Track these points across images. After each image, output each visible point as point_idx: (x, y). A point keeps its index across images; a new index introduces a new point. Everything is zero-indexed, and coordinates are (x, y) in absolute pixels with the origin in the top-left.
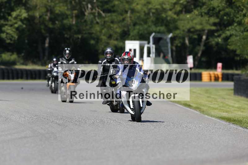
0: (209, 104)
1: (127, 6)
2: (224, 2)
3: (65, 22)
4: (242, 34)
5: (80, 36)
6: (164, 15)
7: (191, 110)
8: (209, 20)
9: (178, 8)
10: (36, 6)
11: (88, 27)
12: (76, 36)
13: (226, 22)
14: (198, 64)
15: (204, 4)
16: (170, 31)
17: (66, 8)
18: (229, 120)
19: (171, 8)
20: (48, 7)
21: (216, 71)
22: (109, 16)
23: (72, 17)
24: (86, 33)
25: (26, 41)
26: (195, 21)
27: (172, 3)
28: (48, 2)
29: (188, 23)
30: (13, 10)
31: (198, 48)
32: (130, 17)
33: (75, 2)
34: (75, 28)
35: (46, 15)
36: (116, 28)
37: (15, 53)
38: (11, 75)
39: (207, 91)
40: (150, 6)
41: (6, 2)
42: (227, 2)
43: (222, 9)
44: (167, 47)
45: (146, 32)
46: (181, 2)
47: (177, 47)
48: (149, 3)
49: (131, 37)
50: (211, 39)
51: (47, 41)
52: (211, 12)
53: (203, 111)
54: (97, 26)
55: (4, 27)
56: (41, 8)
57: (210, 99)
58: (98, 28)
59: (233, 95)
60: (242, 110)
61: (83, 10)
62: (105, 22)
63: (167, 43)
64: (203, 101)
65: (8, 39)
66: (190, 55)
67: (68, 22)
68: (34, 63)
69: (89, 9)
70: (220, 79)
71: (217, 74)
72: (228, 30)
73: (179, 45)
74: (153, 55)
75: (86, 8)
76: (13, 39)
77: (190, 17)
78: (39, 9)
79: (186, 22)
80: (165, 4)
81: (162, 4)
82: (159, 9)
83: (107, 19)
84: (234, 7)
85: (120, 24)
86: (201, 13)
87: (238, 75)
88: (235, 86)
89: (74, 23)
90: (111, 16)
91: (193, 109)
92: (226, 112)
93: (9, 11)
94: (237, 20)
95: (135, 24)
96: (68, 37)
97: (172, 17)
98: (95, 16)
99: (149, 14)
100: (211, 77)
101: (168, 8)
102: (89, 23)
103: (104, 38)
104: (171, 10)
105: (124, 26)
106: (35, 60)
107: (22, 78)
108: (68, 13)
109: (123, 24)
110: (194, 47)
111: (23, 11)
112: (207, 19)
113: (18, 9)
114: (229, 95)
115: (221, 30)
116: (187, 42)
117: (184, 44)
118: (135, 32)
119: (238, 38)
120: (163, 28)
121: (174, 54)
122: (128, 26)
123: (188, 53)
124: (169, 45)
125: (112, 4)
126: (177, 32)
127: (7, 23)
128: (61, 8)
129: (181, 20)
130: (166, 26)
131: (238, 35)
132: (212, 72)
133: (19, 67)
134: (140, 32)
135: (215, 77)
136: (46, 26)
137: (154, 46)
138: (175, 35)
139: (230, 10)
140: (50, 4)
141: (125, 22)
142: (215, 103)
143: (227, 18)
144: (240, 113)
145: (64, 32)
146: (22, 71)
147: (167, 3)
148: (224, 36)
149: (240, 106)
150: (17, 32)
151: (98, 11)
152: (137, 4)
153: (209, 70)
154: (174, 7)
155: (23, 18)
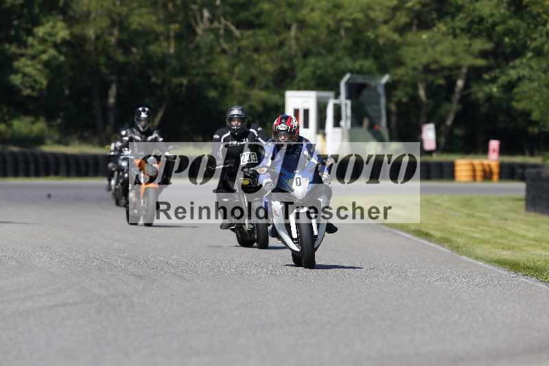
0: (470, 231)
1: (289, 14)
2: (505, 5)
3: (153, 48)
4: (543, 76)
5: (185, 81)
6: (370, 35)
7: (432, 244)
8: (470, 45)
9: (403, 19)
10: (88, 14)
11: (202, 61)
12: (176, 81)
13: (508, 50)
14: (448, 143)
15: (459, 9)
16: (383, 70)
17: (154, 18)
18: (515, 267)
19: (387, 17)
20: (114, 16)
21: (487, 158)
22: (249, 37)
23: (167, 38)
24: (197, 75)
25: (67, 92)
26: (439, 48)
27: (388, 7)
28: (114, 4)
29: (425, 51)
30: (37, 22)
31: (446, 106)
32: (297, 39)
33: (175, 6)
34: (174, 62)
35: (111, 34)
36: (266, 63)
37: (42, 119)
38: (32, 167)
39: (466, 203)
40: (340, 14)
41: (22, 6)
42: (510, 4)
43: (499, 20)
44: (378, 104)
45: (330, 71)
46: (409, 4)
47: (399, 104)
48: (338, 7)
49: (299, 83)
50: (475, 88)
51: (113, 91)
52: (475, 26)
53: (458, 248)
54: (223, 57)
55: (18, 60)
56: (98, 19)
57: (472, 220)
58: (224, 63)
59: (523, 210)
60: (544, 245)
61: (193, 22)
62: (239, 49)
63: (378, 96)
64: (458, 224)
65: (26, 88)
66: (428, 122)
67: (159, 49)
68: (84, 140)
69: (205, 20)
70: (496, 177)
71: (489, 166)
72: (514, 67)
73: (404, 100)
74: (346, 123)
75: (198, 18)
76: (38, 87)
77: (430, 39)
78: (95, 19)
79: (420, 49)
80: (373, 9)
81: (366, 9)
82: (360, 20)
83: (244, 43)
84: (526, 16)
85: (274, 55)
86: (454, 29)
87: (535, 166)
88: (528, 190)
89: (172, 50)
90: (254, 35)
91: (435, 242)
92: (509, 249)
93: (29, 26)
94: (534, 44)
95: (306, 55)
96: (159, 82)
97: (388, 39)
98: (218, 36)
99: (337, 31)
100: (474, 171)
101: (380, 19)
102: (205, 51)
103: (238, 84)
104: (386, 22)
105: (283, 59)
106: (86, 134)
107: (57, 173)
108: (160, 28)
109: (280, 53)
110: (438, 105)
111: (60, 25)
112: (467, 42)
113: (48, 21)
114: (516, 212)
115: (498, 67)
116: (422, 93)
117: (414, 98)
118: (308, 71)
119: (535, 84)
120: (368, 64)
121: (394, 119)
122: (291, 59)
123: (424, 119)
124: (383, 101)
125: (257, 10)
126: (400, 71)
127: (23, 51)
128: (142, 19)
129: (409, 45)
130: (376, 57)
131: (536, 78)
132: (478, 161)
133: (49, 148)
134: (319, 72)
135: (484, 171)
136: (110, 58)
137: (349, 103)
138: (395, 78)
139: (518, 22)
140: (118, 9)
141: (285, 49)
142: (485, 228)
143: (511, 39)
144: (539, 251)
145: (151, 73)
146: (57, 157)
147: (377, 8)
148: (503, 79)
149: (540, 235)
150: (47, 71)
151: (226, 25)
152: (312, 10)
153: (471, 156)
154: (394, 15)
155: (59, 41)
